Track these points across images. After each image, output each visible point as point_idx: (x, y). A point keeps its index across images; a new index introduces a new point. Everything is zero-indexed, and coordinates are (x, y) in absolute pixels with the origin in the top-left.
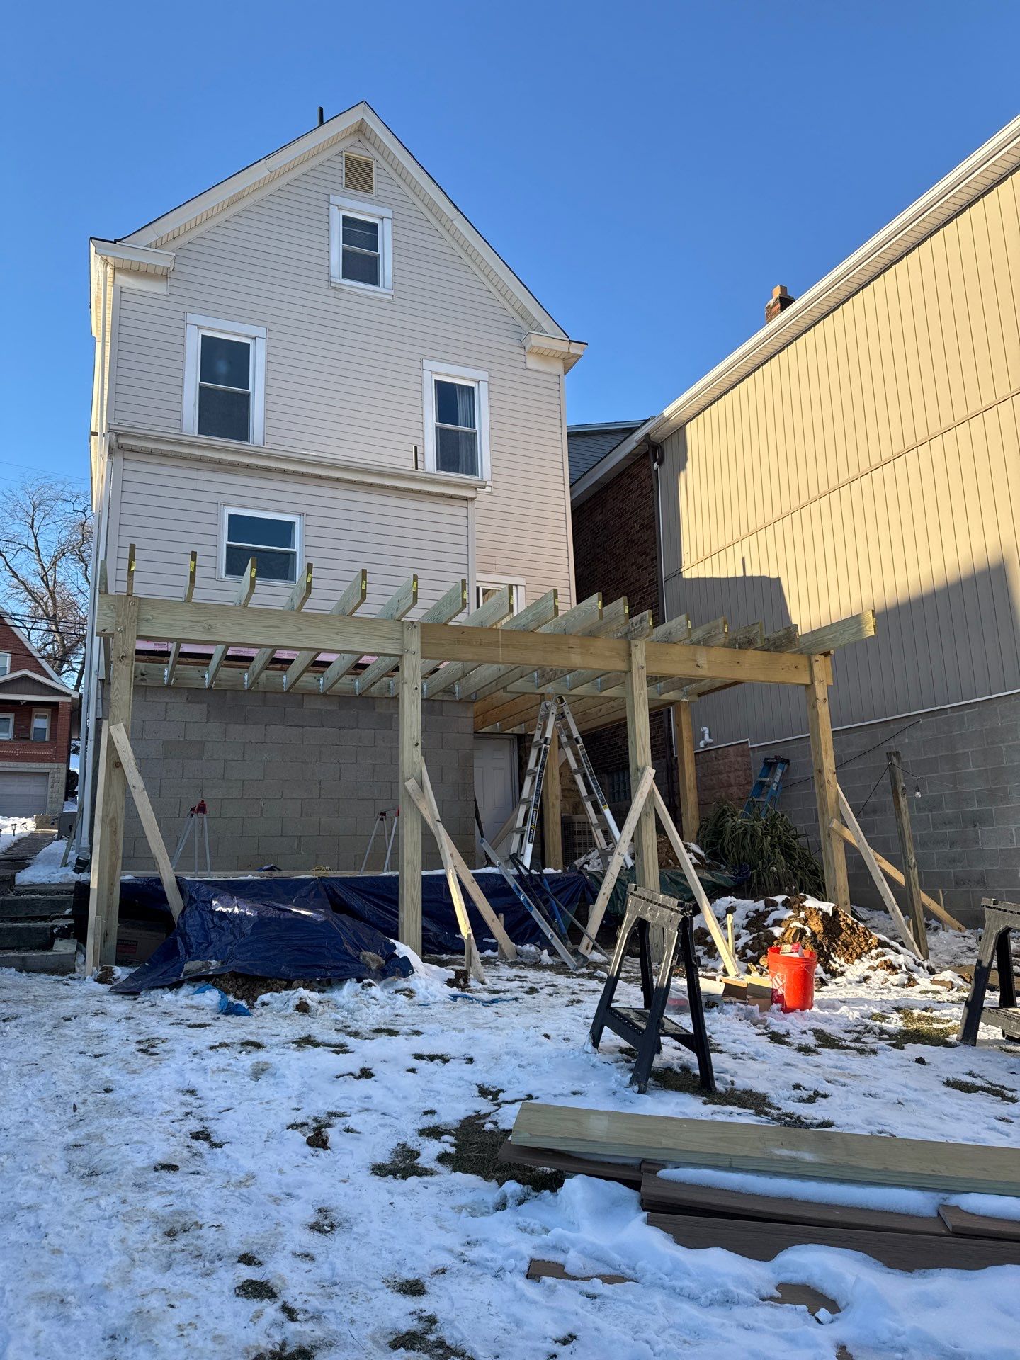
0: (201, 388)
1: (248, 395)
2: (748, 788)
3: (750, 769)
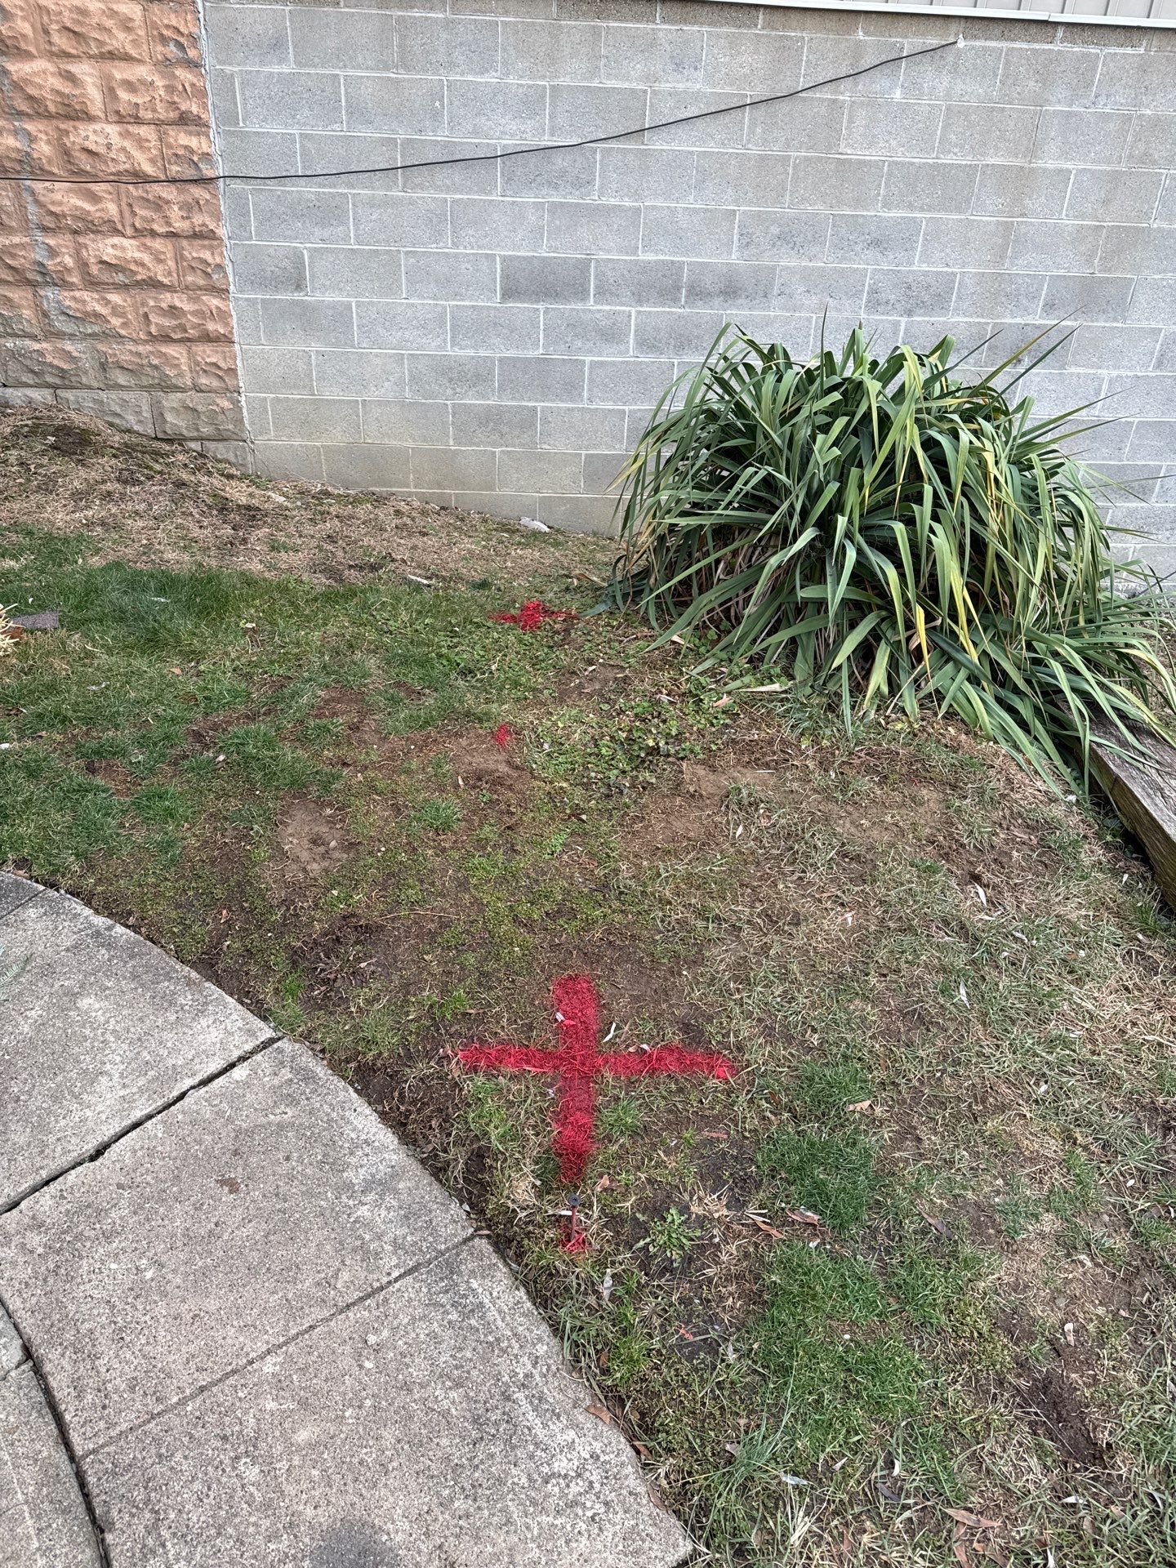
2: (183, 139)
3: (194, 65)
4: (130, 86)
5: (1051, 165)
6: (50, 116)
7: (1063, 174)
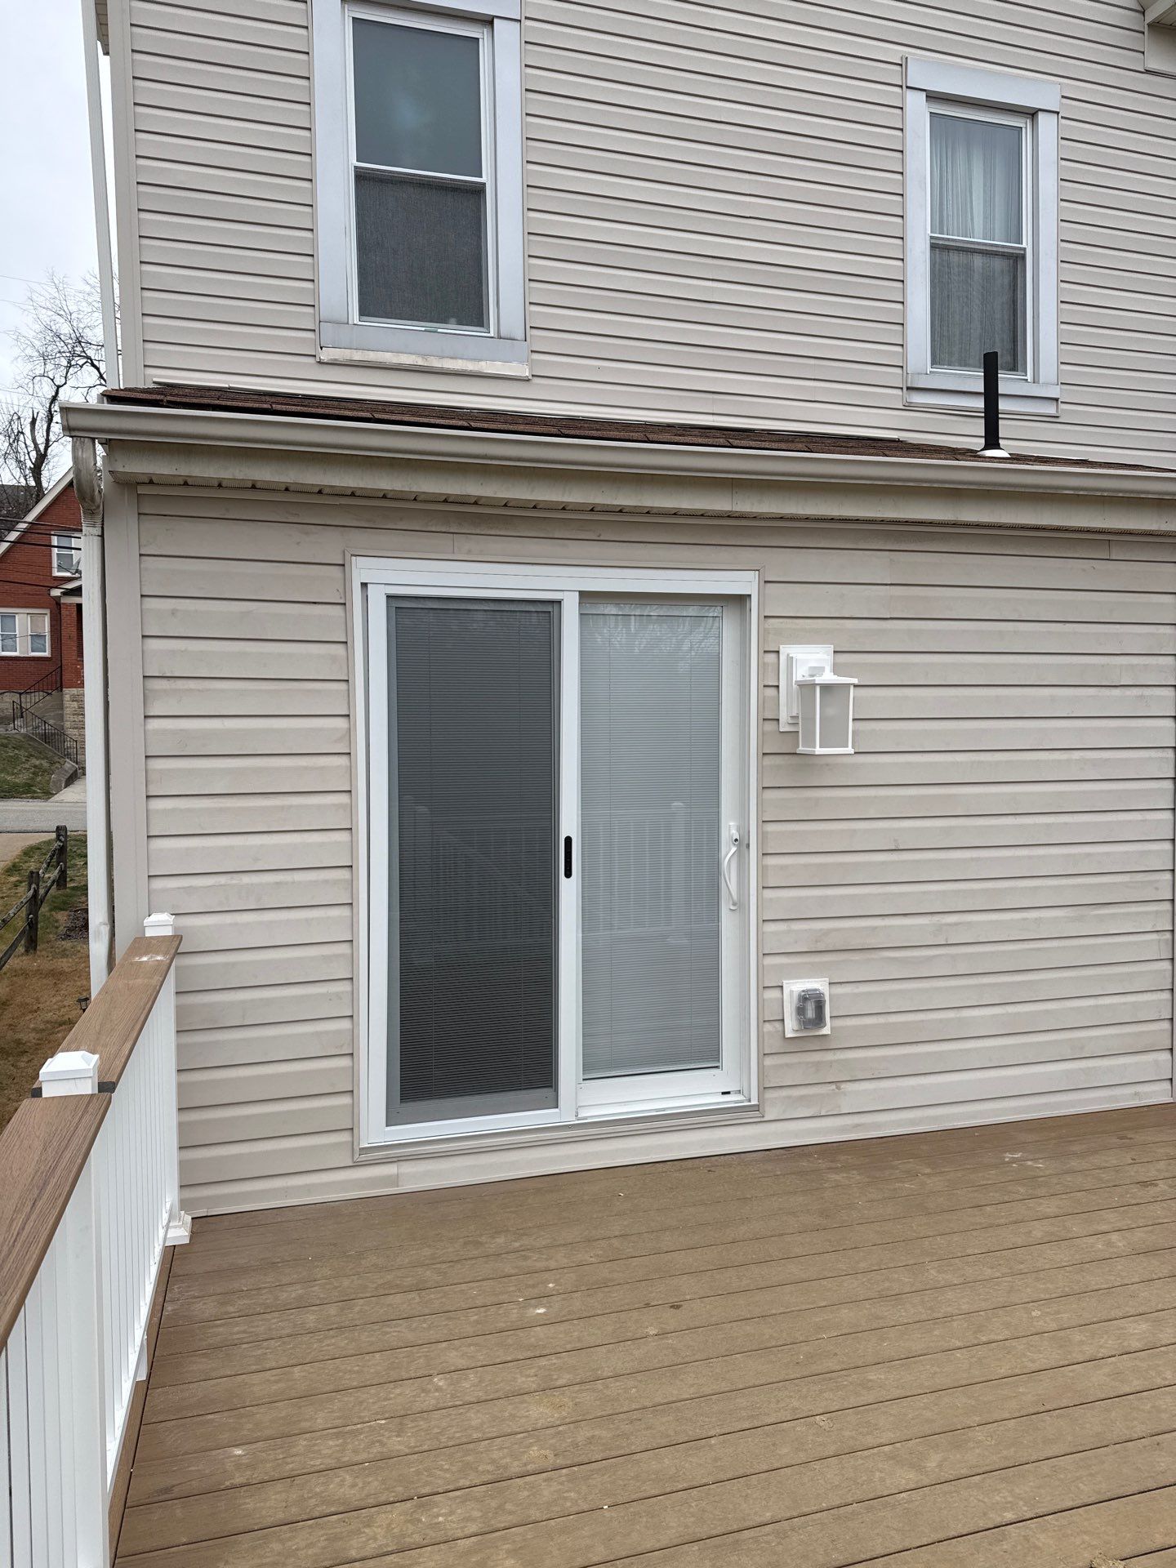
0: (361, 177)
1: (479, 191)
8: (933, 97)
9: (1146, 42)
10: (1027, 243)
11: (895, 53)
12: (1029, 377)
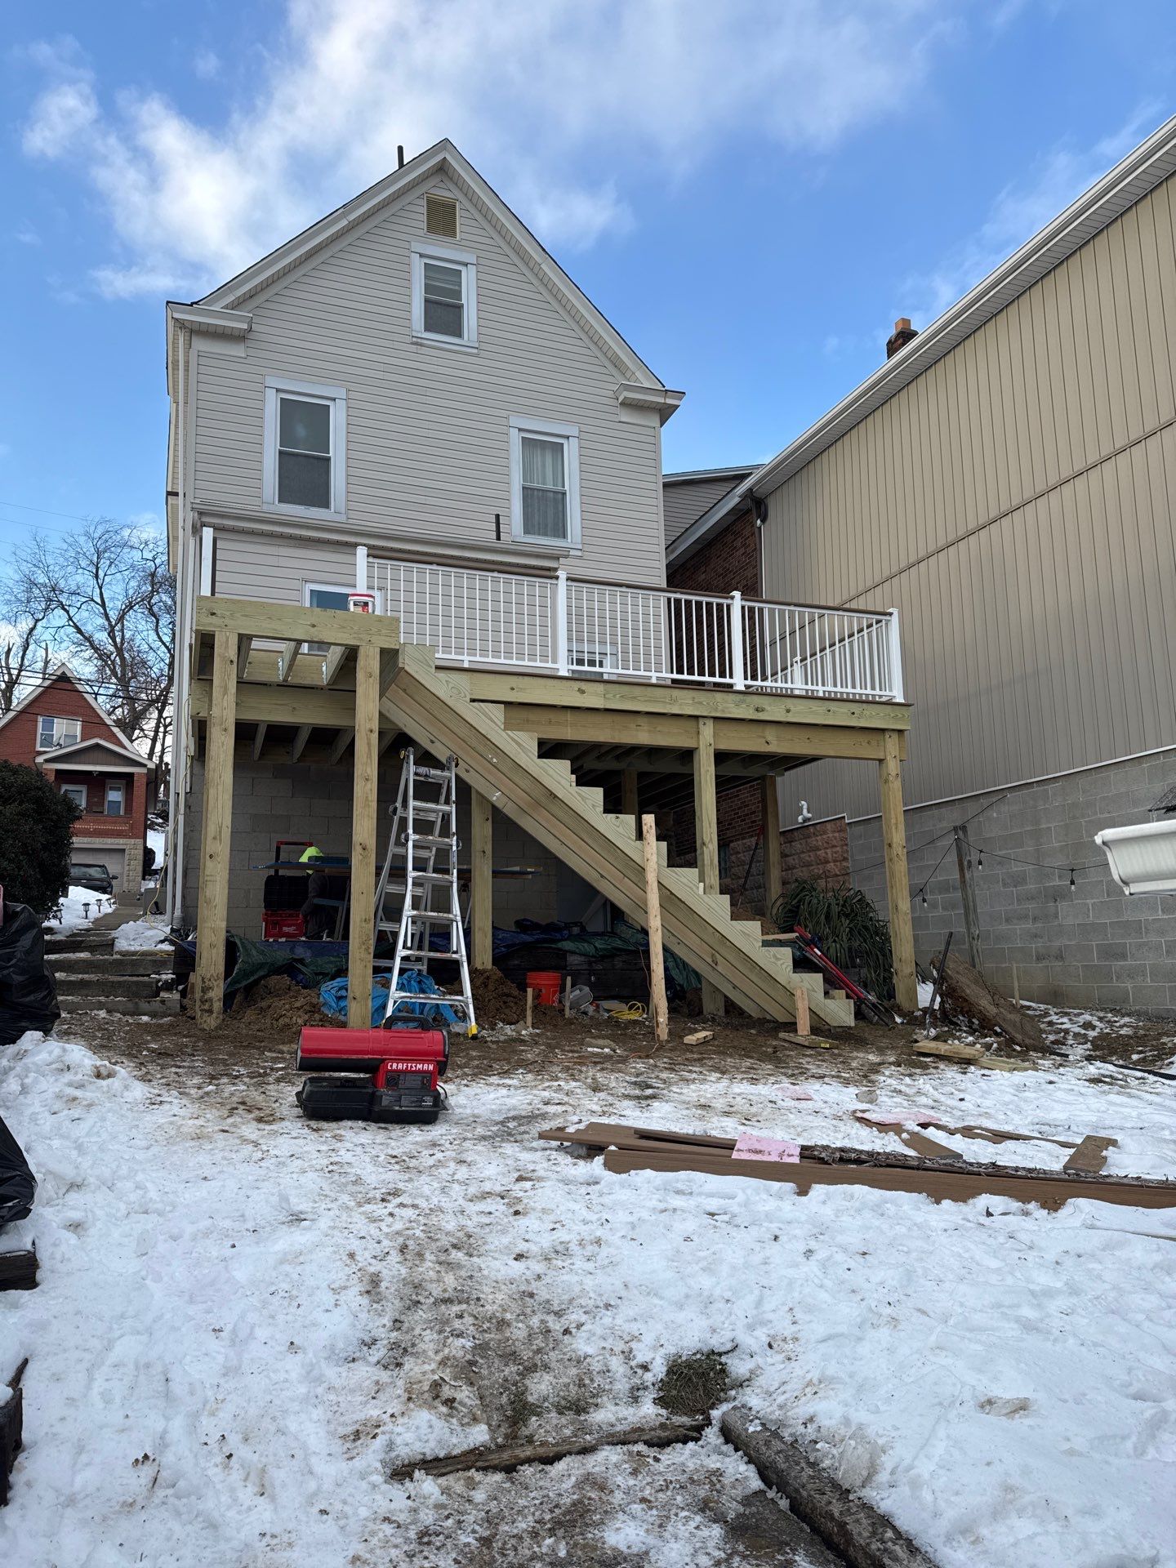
0: (281, 452)
1: (328, 459)
2: (845, 864)
3: (847, 845)
4: (836, 853)
5: (1044, 826)
6: (822, 863)
7: (1049, 828)
8: (520, 430)
9: (618, 410)
10: (567, 488)
11: (504, 414)
12: (569, 540)
